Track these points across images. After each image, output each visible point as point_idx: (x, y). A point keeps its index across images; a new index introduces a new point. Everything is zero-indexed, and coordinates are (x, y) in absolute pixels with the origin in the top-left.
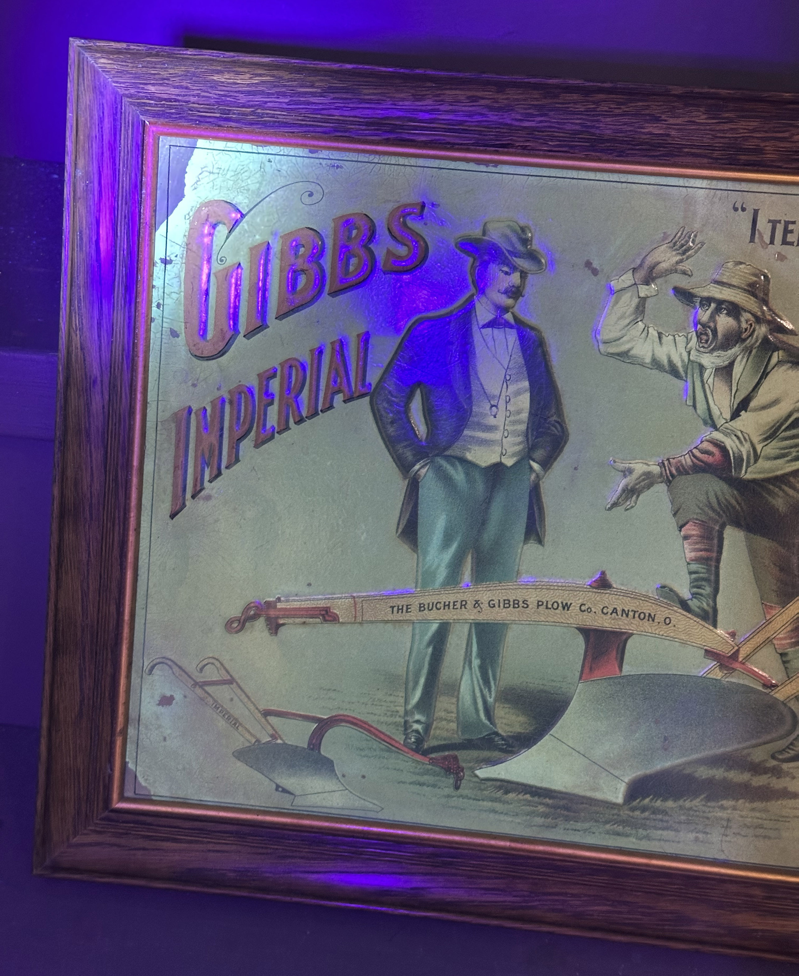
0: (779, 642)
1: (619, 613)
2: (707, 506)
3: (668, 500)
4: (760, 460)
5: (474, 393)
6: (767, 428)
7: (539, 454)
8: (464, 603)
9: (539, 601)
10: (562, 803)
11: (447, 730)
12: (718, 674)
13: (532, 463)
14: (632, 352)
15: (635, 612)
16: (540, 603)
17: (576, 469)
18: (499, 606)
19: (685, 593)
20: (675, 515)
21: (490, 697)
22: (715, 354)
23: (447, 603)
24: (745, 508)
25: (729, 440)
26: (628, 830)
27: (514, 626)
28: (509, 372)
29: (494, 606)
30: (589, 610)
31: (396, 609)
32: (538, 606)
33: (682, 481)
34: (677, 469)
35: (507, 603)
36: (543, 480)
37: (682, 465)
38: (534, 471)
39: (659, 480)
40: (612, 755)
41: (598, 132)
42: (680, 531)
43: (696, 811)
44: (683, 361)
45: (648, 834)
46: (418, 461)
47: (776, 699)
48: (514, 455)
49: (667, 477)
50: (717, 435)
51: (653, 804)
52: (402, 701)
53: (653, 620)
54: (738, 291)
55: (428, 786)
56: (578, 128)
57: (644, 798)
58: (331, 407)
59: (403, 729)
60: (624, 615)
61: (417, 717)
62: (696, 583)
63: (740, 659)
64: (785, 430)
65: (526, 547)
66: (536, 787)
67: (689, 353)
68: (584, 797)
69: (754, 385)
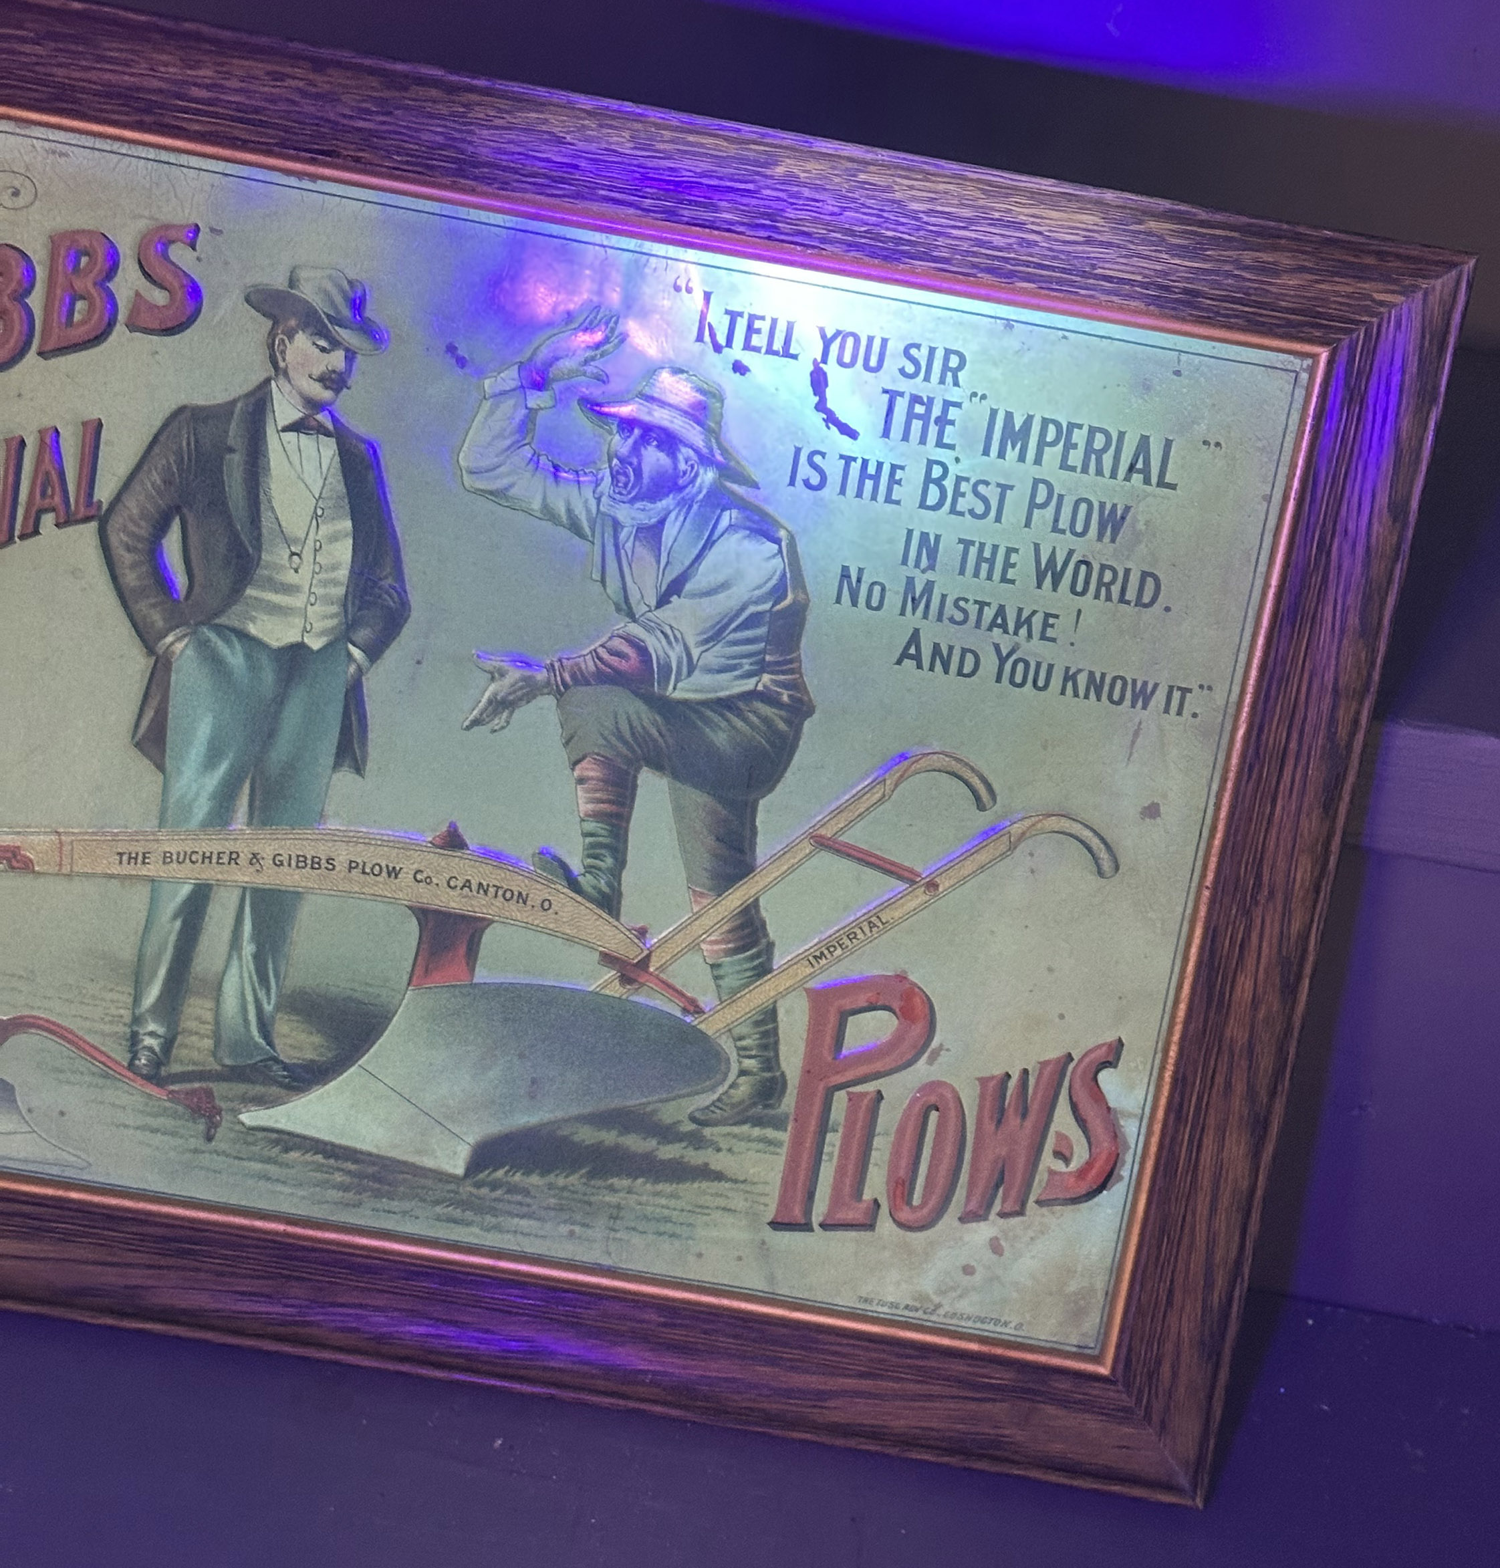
0: (709, 947)
1: (474, 887)
2: (614, 735)
3: (557, 721)
4: (697, 673)
5: (264, 531)
6: (708, 625)
7: (363, 634)
8: (234, 856)
9: (351, 862)
10: (370, 1170)
11: (198, 1049)
12: (616, 990)
13: (351, 647)
14: (513, 492)
15: (498, 888)
16: (353, 865)
17: (419, 662)
18: (290, 865)
19: (576, 864)
20: (566, 743)
21: (269, 1003)
22: (639, 505)
23: (208, 854)
24: (670, 741)
25: (653, 638)
26: (469, 1215)
27: (313, 897)
28: (320, 504)
29: (282, 864)
30: (428, 881)
31: (125, 858)
32: (350, 868)
33: (580, 693)
34: (573, 676)
35: (301, 862)
36: (369, 675)
37: (580, 669)
38: (355, 661)
39: (546, 691)
40: (451, 1102)
41: (470, 149)
42: (573, 770)
43: (573, 1192)
44: (588, 511)
45: (499, 1223)
46: (171, 629)
47: (701, 1032)
48: (323, 633)
49: (557, 686)
50: (635, 630)
51: (509, 1179)
52: (130, 1000)
53: (525, 903)
54: (675, 414)
55: (164, 1133)
56: (440, 139)
57: (495, 1170)
58: (36, 532)
59: (129, 1044)
60: (481, 891)
61: (152, 1027)
62: (592, 851)
63: (651, 969)
64: (735, 630)
65: (336, 777)
66: (333, 1145)
67: (599, 500)
68: (405, 1163)
69: (693, 556)
